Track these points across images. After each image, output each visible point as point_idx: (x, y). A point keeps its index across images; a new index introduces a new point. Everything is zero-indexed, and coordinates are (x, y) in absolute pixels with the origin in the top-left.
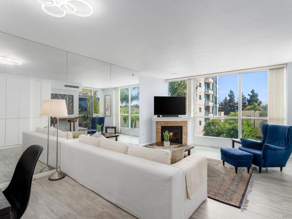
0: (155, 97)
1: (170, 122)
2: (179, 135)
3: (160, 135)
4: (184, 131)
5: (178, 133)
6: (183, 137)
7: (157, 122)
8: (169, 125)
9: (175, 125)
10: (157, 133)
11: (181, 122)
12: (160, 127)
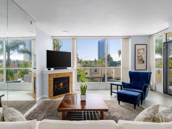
0: (47, 51)
1: (60, 74)
2: (67, 84)
3: (52, 86)
4: (70, 80)
5: (66, 83)
6: (70, 85)
7: (50, 75)
8: (60, 77)
9: (64, 76)
10: (49, 86)
11: (68, 73)
12: (52, 80)
